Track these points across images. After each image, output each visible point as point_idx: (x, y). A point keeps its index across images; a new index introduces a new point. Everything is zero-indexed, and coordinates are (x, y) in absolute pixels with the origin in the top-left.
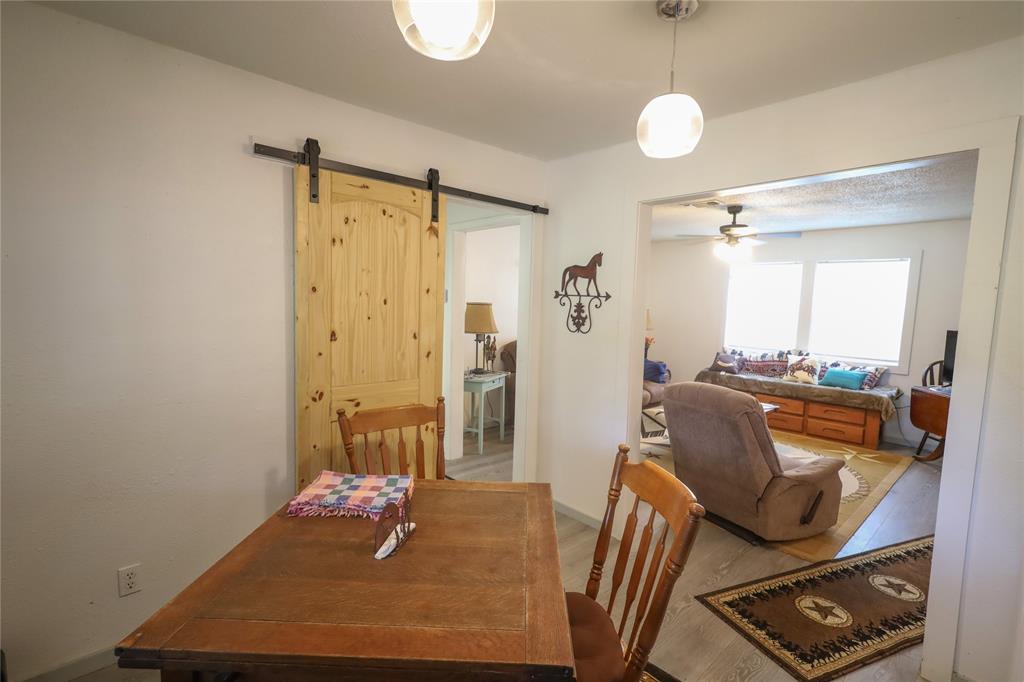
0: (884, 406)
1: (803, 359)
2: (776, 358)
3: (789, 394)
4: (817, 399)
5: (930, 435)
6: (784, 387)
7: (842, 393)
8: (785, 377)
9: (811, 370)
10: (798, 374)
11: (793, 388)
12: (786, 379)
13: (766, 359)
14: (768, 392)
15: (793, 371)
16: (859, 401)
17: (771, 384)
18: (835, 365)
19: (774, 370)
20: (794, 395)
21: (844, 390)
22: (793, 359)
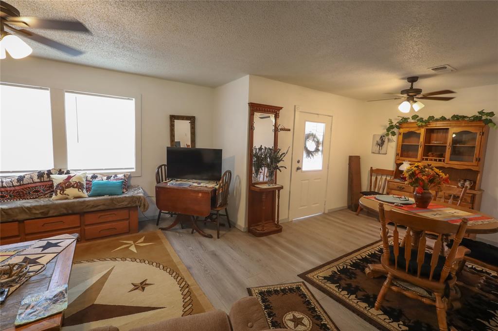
0: (142, 202)
1: (70, 178)
2: (36, 179)
3: (65, 212)
4: (92, 210)
5: (162, 211)
6: (56, 207)
7: (112, 200)
8: (54, 196)
9: (79, 186)
10: (67, 191)
11: (67, 206)
12: (56, 199)
13: (25, 182)
14: (40, 216)
15: (63, 190)
16: (126, 203)
17: (41, 207)
18: (94, 177)
19: (37, 191)
20: (70, 212)
21: (113, 197)
22: (58, 179)
